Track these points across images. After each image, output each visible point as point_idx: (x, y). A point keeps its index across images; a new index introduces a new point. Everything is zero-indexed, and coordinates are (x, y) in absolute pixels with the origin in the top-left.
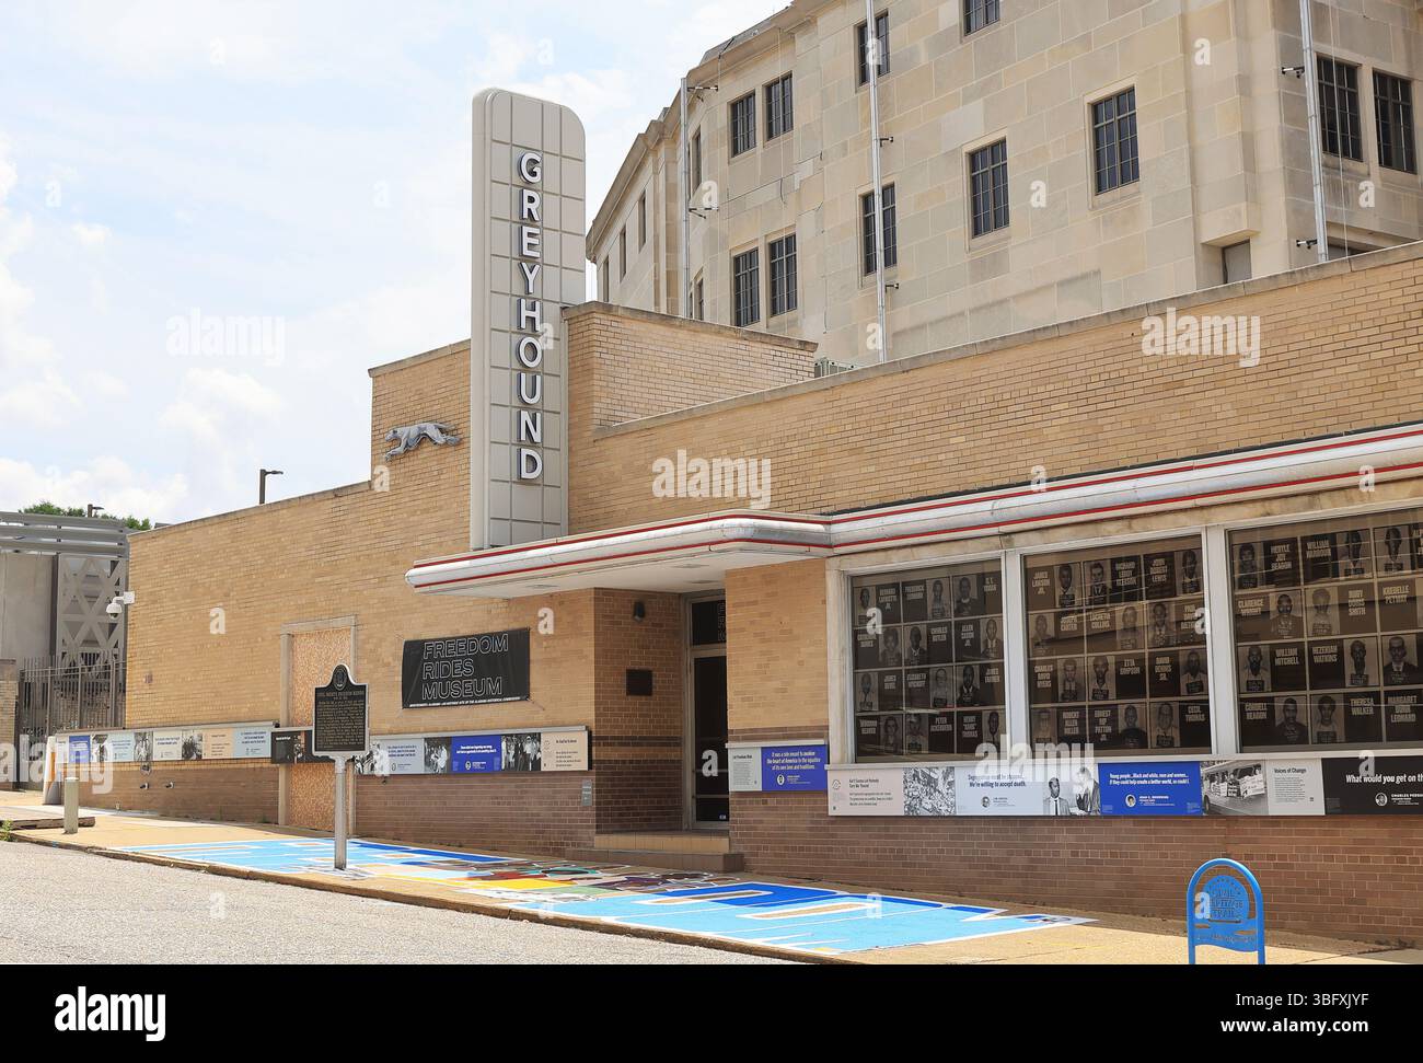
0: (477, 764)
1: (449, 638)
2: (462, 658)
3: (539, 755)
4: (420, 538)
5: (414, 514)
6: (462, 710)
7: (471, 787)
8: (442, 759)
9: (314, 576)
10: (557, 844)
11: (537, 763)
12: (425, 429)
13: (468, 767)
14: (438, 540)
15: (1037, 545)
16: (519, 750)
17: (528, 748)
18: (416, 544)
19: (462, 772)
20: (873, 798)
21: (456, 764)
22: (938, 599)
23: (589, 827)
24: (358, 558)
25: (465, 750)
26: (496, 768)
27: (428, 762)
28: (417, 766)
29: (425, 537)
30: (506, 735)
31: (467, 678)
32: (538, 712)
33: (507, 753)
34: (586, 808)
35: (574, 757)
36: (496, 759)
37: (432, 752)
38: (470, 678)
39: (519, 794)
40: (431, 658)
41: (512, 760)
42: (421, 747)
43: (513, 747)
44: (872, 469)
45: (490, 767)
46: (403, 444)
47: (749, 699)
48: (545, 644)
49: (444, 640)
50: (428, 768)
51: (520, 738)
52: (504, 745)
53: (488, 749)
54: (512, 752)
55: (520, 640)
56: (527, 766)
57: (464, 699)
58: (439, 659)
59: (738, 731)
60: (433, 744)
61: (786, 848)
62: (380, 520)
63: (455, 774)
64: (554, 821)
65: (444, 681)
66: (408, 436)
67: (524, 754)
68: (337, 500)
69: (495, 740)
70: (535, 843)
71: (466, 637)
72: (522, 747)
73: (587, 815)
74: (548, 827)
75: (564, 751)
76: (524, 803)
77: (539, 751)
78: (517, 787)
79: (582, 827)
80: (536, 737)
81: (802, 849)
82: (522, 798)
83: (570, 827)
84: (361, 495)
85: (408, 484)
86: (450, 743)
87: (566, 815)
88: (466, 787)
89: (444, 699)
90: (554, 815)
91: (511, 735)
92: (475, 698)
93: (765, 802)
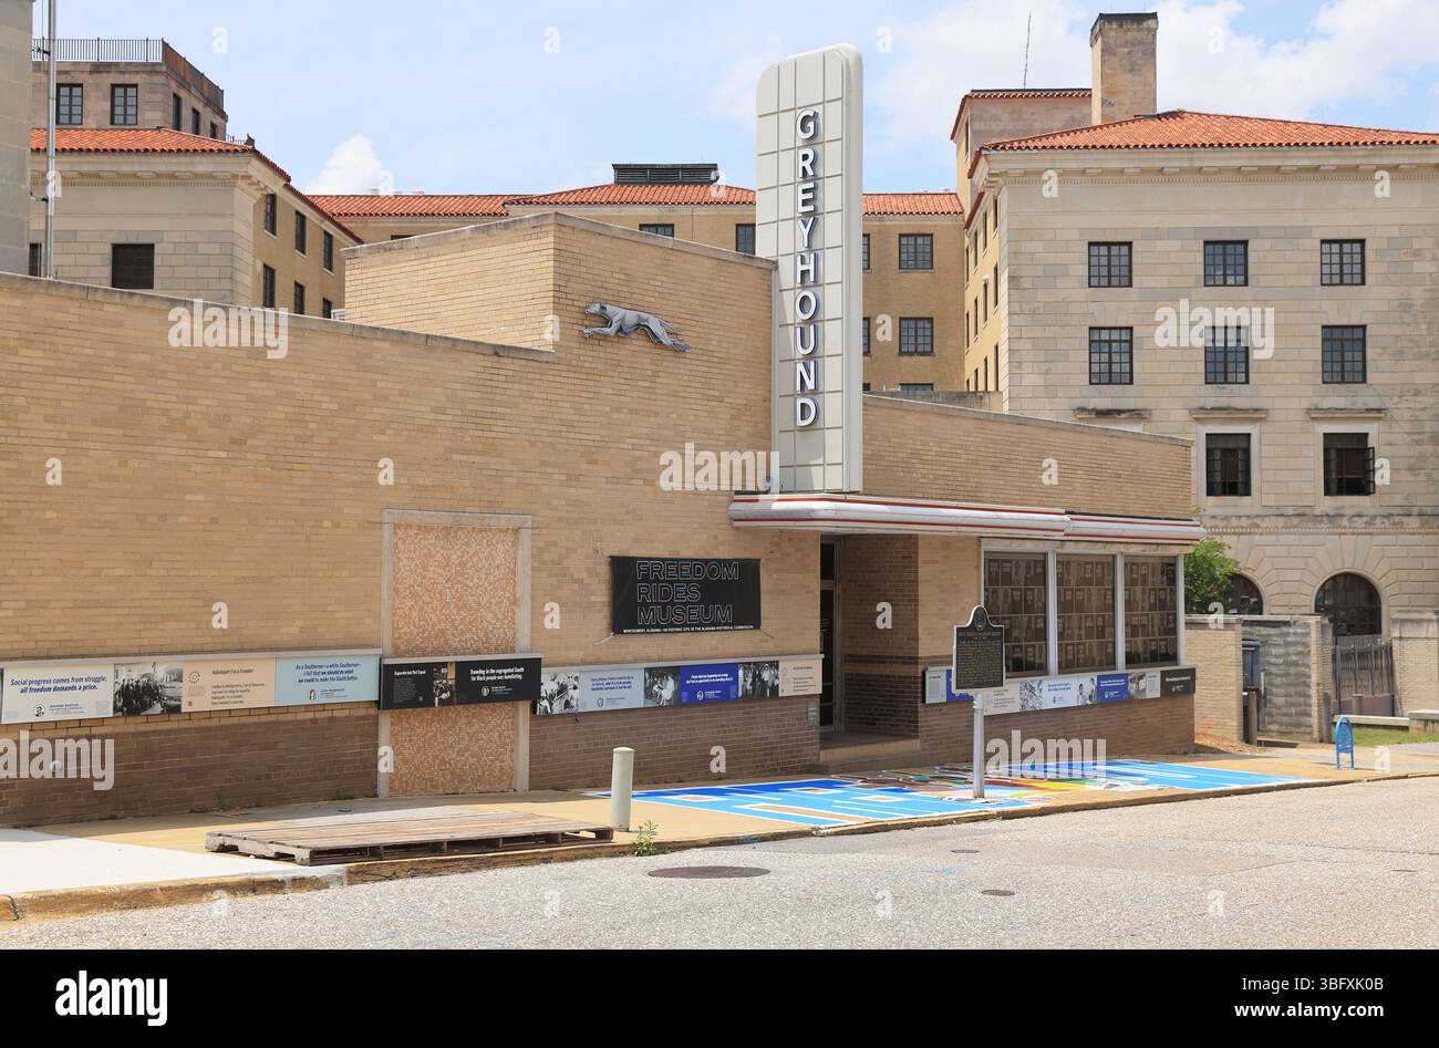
0: (710, 694)
1: (670, 560)
2: (687, 582)
3: (777, 682)
4: (629, 441)
5: (619, 410)
6: (683, 638)
7: (693, 718)
8: (668, 690)
9: (449, 450)
10: (784, 763)
11: (775, 689)
12: (647, 320)
13: (700, 696)
14: (653, 449)
15: (1070, 548)
16: (757, 677)
17: (766, 676)
18: (622, 446)
19: (693, 702)
20: (1005, 702)
21: (685, 694)
22: (1016, 573)
23: (813, 744)
24: (532, 444)
25: (696, 679)
26: (733, 697)
27: (649, 694)
28: (634, 698)
29: (636, 441)
30: (744, 663)
31: (692, 604)
32: (766, 641)
33: (744, 680)
34: (810, 728)
35: (810, 682)
36: (733, 688)
37: (655, 683)
38: (695, 604)
39: (747, 721)
40: (646, 579)
41: (749, 687)
42: (639, 680)
43: (750, 675)
44: (1001, 482)
45: (726, 693)
46: (615, 326)
47: (932, 634)
48: (775, 576)
49: (663, 560)
50: (649, 701)
51: (758, 666)
52: (741, 673)
53: (724, 678)
54: (750, 680)
55: (748, 571)
56: (765, 692)
57: (689, 626)
58: (657, 580)
59: (925, 658)
60: (656, 674)
61: (953, 742)
62: (568, 405)
63: (685, 705)
64: (781, 742)
65: (664, 605)
66: (623, 319)
67: (762, 681)
68: (496, 359)
69: (731, 669)
70: (762, 766)
71: (691, 560)
72: (760, 675)
73: (813, 733)
74: (776, 748)
75: (801, 676)
76: (753, 729)
77: (777, 678)
78: (744, 713)
79: (807, 745)
80: (774, 665)
81: (961, 741)
82: (750, 724)
83: (797, 746)
84: (535, 364)
85: (609, 373)
86: (678, 673)
87: (793, 736)
88: (687, 718)
89: (665, 624)
90: (782, 737)
91: (749, 663)
92: (701, 625)
93: (941, 710)
